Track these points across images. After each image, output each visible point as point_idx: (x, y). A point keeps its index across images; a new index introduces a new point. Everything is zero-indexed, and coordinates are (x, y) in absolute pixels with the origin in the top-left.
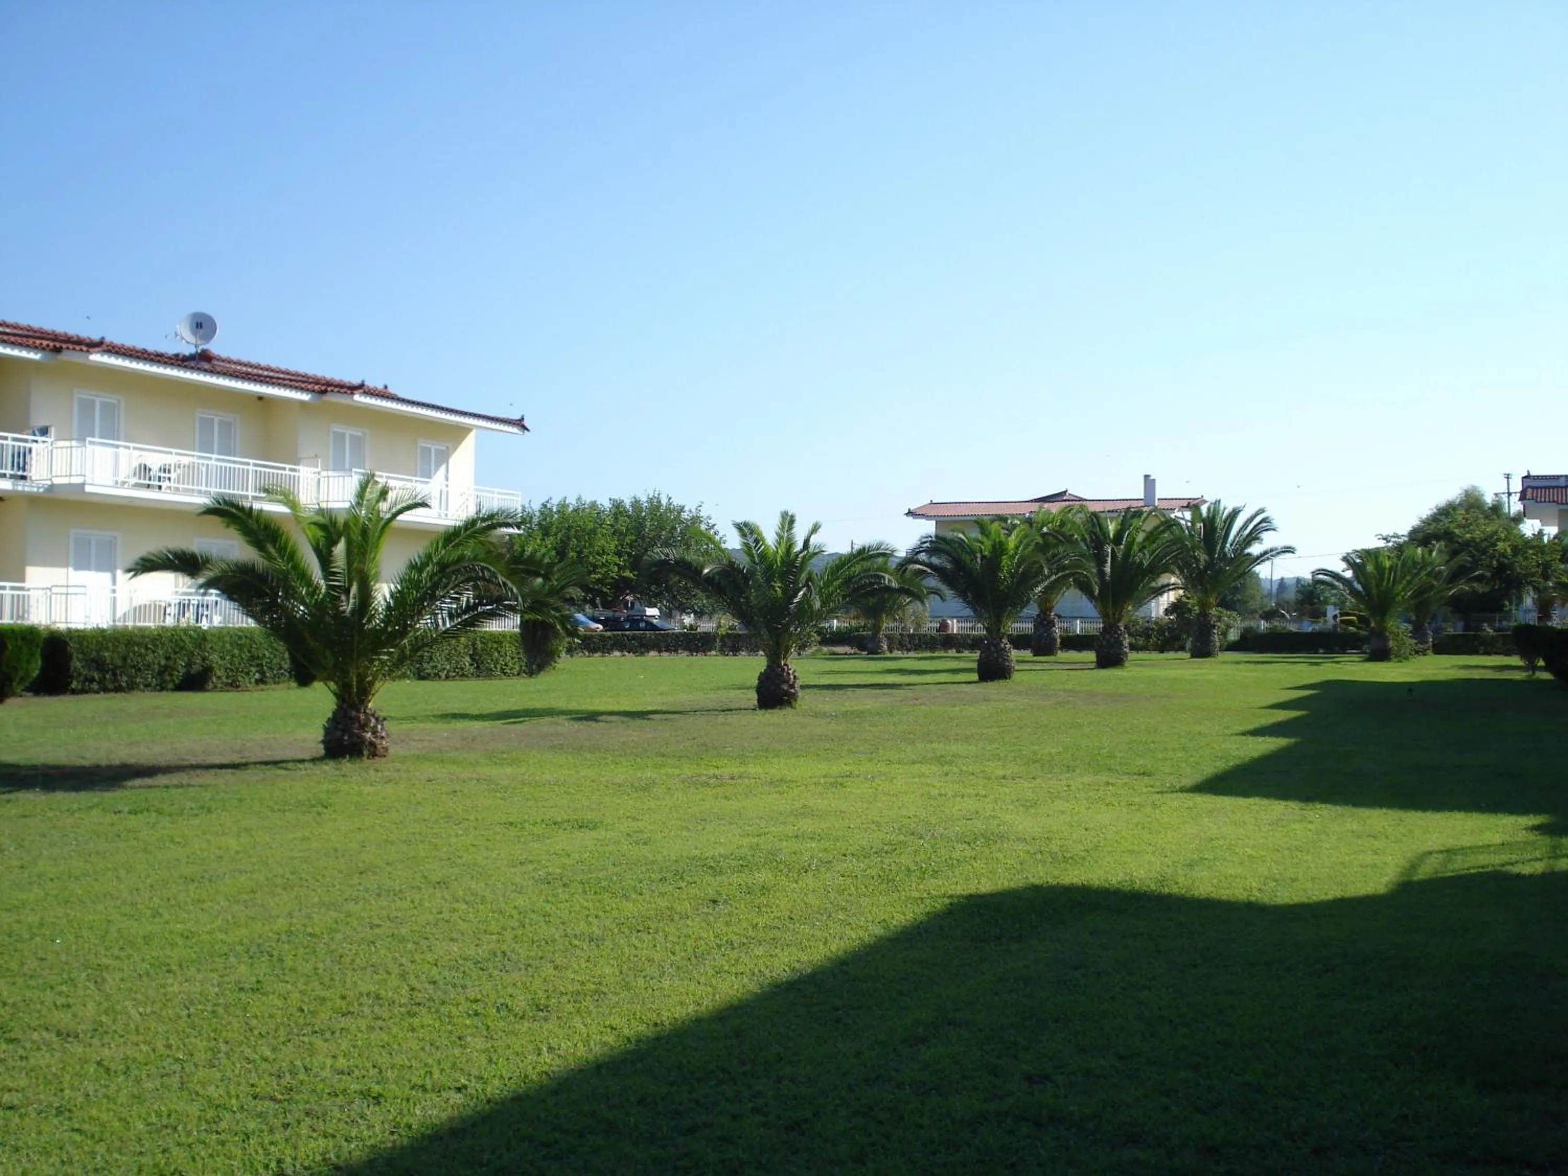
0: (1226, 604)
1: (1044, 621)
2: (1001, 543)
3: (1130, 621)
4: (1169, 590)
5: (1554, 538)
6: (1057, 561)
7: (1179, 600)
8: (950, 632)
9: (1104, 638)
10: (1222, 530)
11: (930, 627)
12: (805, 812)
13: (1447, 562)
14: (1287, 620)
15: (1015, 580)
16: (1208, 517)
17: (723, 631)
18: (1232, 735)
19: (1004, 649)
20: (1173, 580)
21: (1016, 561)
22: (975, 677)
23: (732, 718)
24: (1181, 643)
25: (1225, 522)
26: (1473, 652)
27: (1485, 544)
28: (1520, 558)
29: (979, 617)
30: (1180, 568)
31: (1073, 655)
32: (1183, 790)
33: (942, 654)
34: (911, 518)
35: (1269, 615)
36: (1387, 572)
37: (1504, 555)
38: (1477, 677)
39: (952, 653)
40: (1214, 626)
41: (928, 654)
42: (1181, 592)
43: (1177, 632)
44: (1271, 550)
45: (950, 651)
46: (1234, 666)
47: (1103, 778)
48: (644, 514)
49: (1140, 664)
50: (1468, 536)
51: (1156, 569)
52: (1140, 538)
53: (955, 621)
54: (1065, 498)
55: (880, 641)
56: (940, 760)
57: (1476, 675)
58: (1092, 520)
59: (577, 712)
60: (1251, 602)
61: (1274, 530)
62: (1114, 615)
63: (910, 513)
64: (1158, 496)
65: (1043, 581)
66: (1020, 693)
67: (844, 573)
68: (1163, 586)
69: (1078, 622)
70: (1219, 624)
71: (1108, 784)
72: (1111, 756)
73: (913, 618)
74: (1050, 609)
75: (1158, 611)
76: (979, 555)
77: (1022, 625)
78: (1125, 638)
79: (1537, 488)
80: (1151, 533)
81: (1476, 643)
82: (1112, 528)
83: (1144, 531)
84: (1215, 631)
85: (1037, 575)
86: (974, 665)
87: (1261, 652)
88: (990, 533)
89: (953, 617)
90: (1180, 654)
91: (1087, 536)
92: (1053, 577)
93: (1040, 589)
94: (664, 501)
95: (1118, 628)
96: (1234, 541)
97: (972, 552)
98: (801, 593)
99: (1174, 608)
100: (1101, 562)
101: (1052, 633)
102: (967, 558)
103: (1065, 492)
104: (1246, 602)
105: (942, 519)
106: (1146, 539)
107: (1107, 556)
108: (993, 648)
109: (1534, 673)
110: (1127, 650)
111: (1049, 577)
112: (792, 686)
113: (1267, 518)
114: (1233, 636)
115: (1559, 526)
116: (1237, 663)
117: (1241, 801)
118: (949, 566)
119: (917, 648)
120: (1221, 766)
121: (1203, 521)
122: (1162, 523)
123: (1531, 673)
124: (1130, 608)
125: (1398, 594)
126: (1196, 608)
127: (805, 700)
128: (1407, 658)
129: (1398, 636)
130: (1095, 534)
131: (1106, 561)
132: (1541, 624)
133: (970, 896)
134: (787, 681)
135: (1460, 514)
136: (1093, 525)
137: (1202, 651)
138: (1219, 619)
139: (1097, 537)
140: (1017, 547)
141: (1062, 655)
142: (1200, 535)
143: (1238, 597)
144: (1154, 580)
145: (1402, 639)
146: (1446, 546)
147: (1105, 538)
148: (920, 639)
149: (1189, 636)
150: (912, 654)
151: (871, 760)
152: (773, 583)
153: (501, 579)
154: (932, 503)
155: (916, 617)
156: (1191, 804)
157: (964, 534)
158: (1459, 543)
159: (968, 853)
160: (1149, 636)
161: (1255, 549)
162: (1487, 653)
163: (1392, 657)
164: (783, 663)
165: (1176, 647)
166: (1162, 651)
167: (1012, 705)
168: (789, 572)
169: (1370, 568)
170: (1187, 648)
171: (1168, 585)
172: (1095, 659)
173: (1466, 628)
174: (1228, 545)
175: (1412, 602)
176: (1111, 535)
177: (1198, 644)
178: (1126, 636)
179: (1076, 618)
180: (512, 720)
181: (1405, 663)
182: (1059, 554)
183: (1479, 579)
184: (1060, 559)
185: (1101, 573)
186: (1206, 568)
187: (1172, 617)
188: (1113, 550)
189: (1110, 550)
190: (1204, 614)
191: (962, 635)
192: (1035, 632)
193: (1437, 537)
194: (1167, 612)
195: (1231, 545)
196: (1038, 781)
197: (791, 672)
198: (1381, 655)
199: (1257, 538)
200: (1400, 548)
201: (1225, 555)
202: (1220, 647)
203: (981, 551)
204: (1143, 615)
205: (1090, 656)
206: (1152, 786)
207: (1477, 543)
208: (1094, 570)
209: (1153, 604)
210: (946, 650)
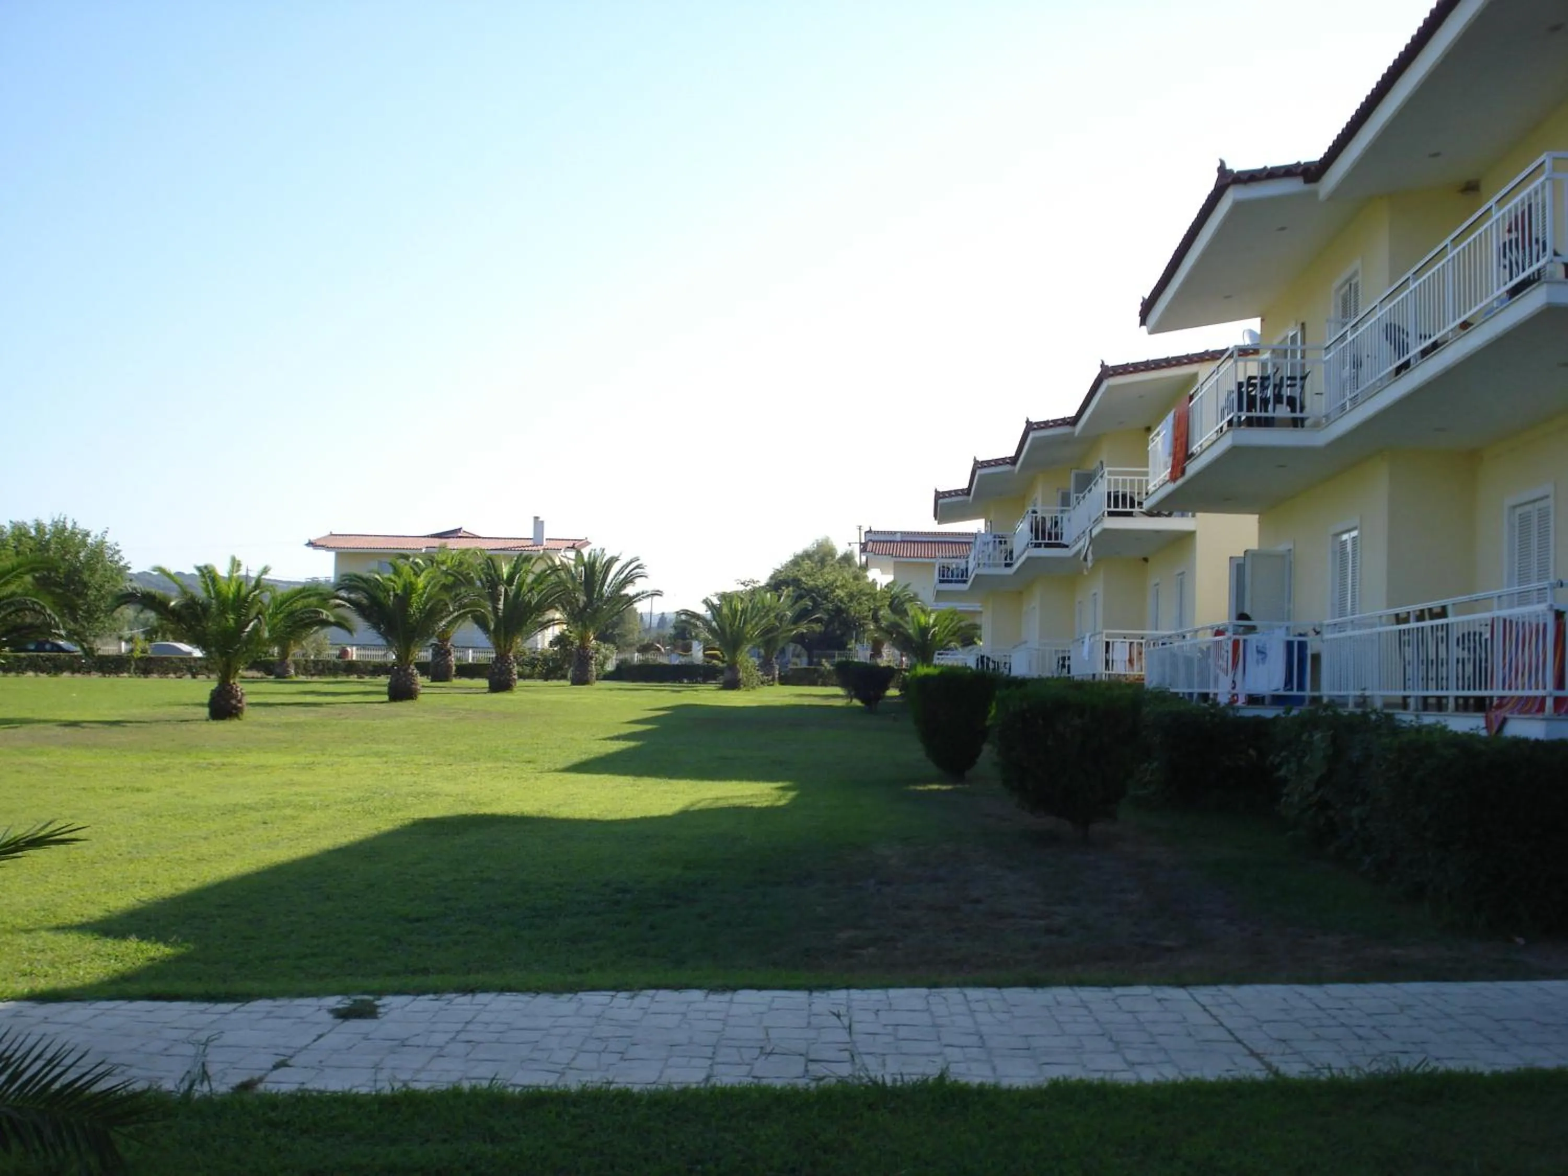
0: (603, 637)
1: (441, 652)
2: (411, 584)
3: (518, 651)
4: (554, 624)
5: (886, 587)
6: (460, 600)
7: (562, 634)
8: (350, 659)
9: (496, 666)
10: (600, 573)
11: (331, 653)
12: (292, 783)
13: (792, 606)
14: (662, 654)
15: (423, 615)
16: (589, 561)
17: (137, 654)
18: (596, 740)
19: (411, 674)
20: (558, 615)
21: (424, 599)
22: (386, 698)
23: (192, 726)
24: (563, 672)
25: (604, 566)
26: (813, 683)
27: (827, 590)
28: (855, 603)
29: (389, 646)
30: (563, 606)
31: (466, 682)
32: (557, 771)
33: (344, 679)
34: (311, 549)
35: (644, 649)
36: (739, 613)
37: (841, 601)
38: (806, 703)
39: (354, 678)
40: (591, 658)
41: (332, 679)
42: (565, 627)
43: (560, 662)
44: (643, 593)
45: (352, 677)
46: (609, 693)
47: (500, 764)
48: (47, 537)
49: (526, 689)
50: (811, 583)
51: (541, 607)
52: (530, 578)
53: (354, 648)
54: (460, 535)
55: (288, 666)
56: (377, 754)
57: (806, 701)
58: (488, 563)
59: (61, 721)
60: (630, 636)
61: (646, 577)
62: (505, 646)
63: (311, 544)
64: (546, 536)
65: (447, 616)
66: (426, 711)
67: (286, 609)
68: (549, 621)
69: (470, 651)
70: (597, 655)
71: (504, 767)
72: (506, 751)
73: (314, 645)
74: (447, 640)
75: (543, 644)
76: (392, 593)
77: (425, 655)
78: (514, 667)
79: (877, 542)
80: (539, 576)
81: (816, 675)
82: (505, 570)
83: (533, 573)
84: (593, 662)
85: (442, 611)
86: (385, 689)
87: (633, 681)
88: (402, 574)
89: (353, 645)
90: (562, 682)
91: (482, 576)
92: (456, 614)
93: (444, 623)
94: (69, 526)
95: (508, 658)
96: (611, 584)
97: (387, 591)
98: (252, 624)
99: (560, 640)
100: (495, 600)
101: (448, 661)
102: (381, 595)
103: (460, 529)
104: (625, 636)
105: (343, 550)
106: (535, 581)
107: (501, 595)
108: (402, 673)
109: (851, 701)
110: (516, 677)
111: (452, 613)
112: (240, 701)
113: (641, 565)
114: (610, 667)
115: (894, 575)
116: (611, 690)
117: (595, 777)
118: (365, 601)
119: (321, 673)
120: (584, 757)
121: (584, 565)
122: (550, 568)
123: (849, 700)
124: (519, 640)
125: (748, 633)
126: (577, 641)
127: (249, 714)
128: (753, 688)
129: (747, 668)
130: (490, 575)
131: (499, 600)
132: (873, 661)
133: (425, 819)
134: (235, 697)
135: (807, 564)
136: (489, 568)
137: (581, 679)
138: (597, 651)
139: (493, 579)
140: (425, 587)
141: (456, 682)
142: (581, 577)
143: (617, 631)
144: (540, 616)
145: (751, 672)
146: (794, 591)
147: (499, 579)
148: (323, 665)
149: (570, 666)
150: (315, 678)
151: (323, 754)
152: (227, 616)
153: (49, 611)
154: (332, 535)
155: (318, 644)
156: (561, 778)
157: (379, 574)
158: (805, 590)
159: (415, 801)
160: (534, 666)
161: (630, 590)
162: (824, 684)
163: (742, 686)
164: (232, 682)
165: (559, 676)
166: (546, 679)
167: (421, 720)
168: (242, 607)
169: (725, 610)
170: (569, 676)
171: (553, 620)
172: (487, 685)
173: (810, 663)
174: (606, 587)
175: (759, 640)
176: (505, 577)
177: (578, 673)
178: (515, 664)
179: (469, 648)
180: (7, 726)
181: (752, 692)
182: (460, 594)
183: (818, 620)
184: (462, 598)
185: (495, 609)
186: (585, 608)
187: (556, 649)
188: (506, 590)
189: (503, 590)
190: (583, 647)
191: (363, 662)
192: (433, 660)
193: (786, 583)
194: (552, 644)
195: (608, 587)
196: (453, 767)
197: (238, 689)
198: (732, 684)
199: (632, 581)
200: (754, 592)
201: (602, 595)
202: (597, 676)
203: (394, 590)
204: (529, 646)
205: (484, 683)
206: (535, 769)
207: (820, 590)
208: (490, 609)
209: (539, 637)
210: (348, 675)
